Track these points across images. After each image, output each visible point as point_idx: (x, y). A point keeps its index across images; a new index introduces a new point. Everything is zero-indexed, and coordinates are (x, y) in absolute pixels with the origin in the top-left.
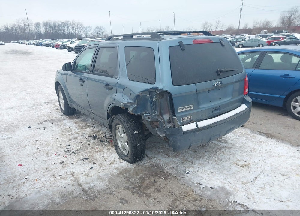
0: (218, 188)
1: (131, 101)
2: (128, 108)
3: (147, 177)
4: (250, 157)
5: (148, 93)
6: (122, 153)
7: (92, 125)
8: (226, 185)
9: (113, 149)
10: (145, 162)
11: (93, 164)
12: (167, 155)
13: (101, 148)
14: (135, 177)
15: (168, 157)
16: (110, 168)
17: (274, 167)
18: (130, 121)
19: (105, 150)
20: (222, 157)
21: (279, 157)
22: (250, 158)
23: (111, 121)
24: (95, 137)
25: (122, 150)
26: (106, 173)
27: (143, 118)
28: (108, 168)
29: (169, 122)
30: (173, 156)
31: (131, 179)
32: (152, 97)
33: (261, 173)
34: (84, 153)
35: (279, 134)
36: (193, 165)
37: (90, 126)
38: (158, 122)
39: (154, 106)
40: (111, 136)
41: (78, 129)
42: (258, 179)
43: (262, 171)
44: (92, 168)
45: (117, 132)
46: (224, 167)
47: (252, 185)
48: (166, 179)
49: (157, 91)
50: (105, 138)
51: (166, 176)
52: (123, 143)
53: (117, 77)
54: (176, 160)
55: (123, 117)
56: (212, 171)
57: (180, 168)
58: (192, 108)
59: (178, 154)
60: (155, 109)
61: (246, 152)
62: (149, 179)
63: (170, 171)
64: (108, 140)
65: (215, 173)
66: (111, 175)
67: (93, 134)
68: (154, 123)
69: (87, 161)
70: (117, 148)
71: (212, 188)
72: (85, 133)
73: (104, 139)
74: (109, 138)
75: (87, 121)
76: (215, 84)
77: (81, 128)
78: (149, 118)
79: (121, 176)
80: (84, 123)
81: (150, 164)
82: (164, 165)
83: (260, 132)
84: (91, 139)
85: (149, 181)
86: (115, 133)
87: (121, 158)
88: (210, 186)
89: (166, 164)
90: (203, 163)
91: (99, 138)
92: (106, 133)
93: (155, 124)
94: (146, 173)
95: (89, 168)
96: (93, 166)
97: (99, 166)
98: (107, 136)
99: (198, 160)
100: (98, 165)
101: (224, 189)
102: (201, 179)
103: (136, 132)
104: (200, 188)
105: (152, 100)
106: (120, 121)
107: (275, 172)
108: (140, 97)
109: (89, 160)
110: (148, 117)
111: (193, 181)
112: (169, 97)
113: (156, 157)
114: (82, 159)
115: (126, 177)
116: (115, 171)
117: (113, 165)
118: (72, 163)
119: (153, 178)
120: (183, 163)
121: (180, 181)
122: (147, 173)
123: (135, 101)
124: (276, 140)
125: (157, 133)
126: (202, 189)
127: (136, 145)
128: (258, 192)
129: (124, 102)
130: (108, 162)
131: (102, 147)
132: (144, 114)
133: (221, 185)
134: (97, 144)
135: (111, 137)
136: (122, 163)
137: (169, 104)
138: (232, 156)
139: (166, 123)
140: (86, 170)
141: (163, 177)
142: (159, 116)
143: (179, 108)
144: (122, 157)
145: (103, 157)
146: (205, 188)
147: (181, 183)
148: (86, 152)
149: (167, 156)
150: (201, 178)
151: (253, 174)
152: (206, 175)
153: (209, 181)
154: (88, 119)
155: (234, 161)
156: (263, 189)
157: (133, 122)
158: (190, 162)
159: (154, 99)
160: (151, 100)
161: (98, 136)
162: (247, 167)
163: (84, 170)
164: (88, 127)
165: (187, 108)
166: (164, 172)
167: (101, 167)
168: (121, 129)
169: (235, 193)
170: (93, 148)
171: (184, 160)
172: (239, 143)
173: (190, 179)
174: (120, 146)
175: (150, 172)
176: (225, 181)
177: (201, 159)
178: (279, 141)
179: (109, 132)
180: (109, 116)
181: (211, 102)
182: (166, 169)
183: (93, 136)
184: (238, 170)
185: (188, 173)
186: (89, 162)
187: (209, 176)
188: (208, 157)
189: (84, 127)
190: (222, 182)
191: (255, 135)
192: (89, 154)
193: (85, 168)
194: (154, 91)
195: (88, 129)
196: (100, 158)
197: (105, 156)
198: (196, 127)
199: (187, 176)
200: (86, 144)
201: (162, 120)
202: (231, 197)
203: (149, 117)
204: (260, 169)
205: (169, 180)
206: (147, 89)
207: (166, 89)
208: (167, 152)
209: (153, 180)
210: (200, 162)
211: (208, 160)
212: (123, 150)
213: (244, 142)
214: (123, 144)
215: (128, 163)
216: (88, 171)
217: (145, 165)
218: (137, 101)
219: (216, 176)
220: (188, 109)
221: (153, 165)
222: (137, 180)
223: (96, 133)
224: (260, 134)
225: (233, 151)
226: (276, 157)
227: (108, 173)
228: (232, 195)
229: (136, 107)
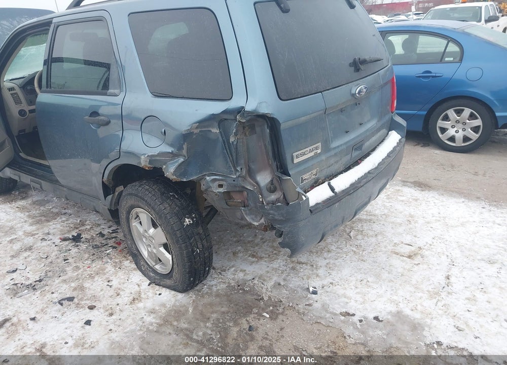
0: (389, 317)
1: (169, 149)
2: (161, 169)
3: (229, 321)
4: (414, 234)
5: (216, 124)
6: (155, 271)
7: (64, 211)
8: (401, 305)
9: (128, 264)
10: (213, 283)
11: (88, 310)
12: (253, 256)
13: (97, 265)
14: (202, 324)
15: (257, 262)
16: (135, 312)
17: (466, 248)
18: (168, 198)
19: (109, 268)
20: (363, 243)
21: (462, 225)
22: (415, 236)
23: (114, 201)
24: (77, 239)
25: (151, 263)
26: (128, 329)
27: (203, 188)
28: (130, 316)
29: (272, 189)
30: (267, 256)
31: (195, 332)
32: (225, 134)
33: (450, 266)
34: (59, 283)
35: (436, 181)
36: (315, 271)
37: (58, 214)
38: (245, 193)
39: (232, 155)
40: (114, 231)
41: (31, 225)
42: (452, 279)
43: (449, 260)
44: (88, 323)
45: (134, 224)
46: (377, 264)
47: (450, 296)
48: (274, 316)
49: (243, 116)
50: (101, 239)
51: (271, 308)
52: (154, 248)
53: (116, 91)
54: (278, 266)
55: (147, 190)
56: (359, 278)
57: (293, 282)
58: (319, 151)
59: (275, 250)
60: (235, 164)
61: (401, 225)
62: (236, 324)
63: (276, 295)
64: (111, 242)
65: (368, 281)
66: (141, 332)
67: (69, 232)
68: (234, 195)
69: (73, 306)
70: (137, 260)
71: (376, 318)
72: (51, 231)
73: (99, 241)
74: (113, 238)
75: (48, 202)
76: (357, 92)
77: (38, 222)
78: (221, 186)
79: (169, 329)
80: (42, 208)
81: (224, 286)
82: (256, 282)
83: (404, 182)
84: (67, 245)
85: (236, 329)
86: (129, 227)
87: (153, 282)
88: (371, 316)
89: (259, 278)
90: (332, 262)
91: (87, 241)
92: (99, 225)
93: (238, 198)
94: (223, 309)
95: (82, 323)
96: (90, 315)
97: (107, 313)
98: (105, 232)
99: (320, 258)
100: (102, 310)
101: (403, 315)
102: (347, 303)
103: (188, 223)
104: (354, 324)
105: (226, 142)
106: (143, 199)
107: (472, 258)
108: (194, 137)
109: (76, 300)
110: (217, 183)
111: (331, 310)
112: (268, 131)
113: (233, 266)
114: (56, 300)
115: (182, 330)
116: (149, 319)
117: (141, 305)
118: (33, 319)
119: (244, 321)
120: (293, 269)
121: (305, 317)
122: (227, 309)
123: (180, 148)
124: (436, 193)
125: (243, 218)
126: (359, 327)
127: (193, 251)
128: (469, 311)
129: (150, 154)
130: (125, 298)
131: (100, 262)
132: (208, 178)
133: (394, 309)
134: (87, 256)
135: (114, 235)
136: (160, 294)
137: (270, 148)
138: (380, 237)
139: (265, 192)
140: (75, 330)
141: (265, 314)
142: (244, 178)
143: (295, 154)
144: (157, 279)
145: (111, 286)
146: (364, 322)
147: (310, 320)
148: (64, 281)
149: (254, 259)
150: (346, 300)
151: (437, 270)
152: (352, 289)
153: (364, 303)
154: (48, 198)
155: (390, 247)
156: (472, 299)
157: (175, 200)
158: (306, 264)
159: (232, 139)
160: (224, 141)
161: (83, 236)
162: (419, 257)
163: (69, 331)
164: (53, 217)
165: (311, 151)
166: (262, 299)
167: (111, 315)
168: (144, 216)
169: (428, 321)
170: (77, 268)
171: (293, 262)
172: (380, 209)
173: (323, 306)
174: (145, 254)
175: (232, 305)
176: (395, 298)
177: (325, 255)
178: (443, 195)
179: (106, 221)
180: (107, 190)
181: (347, 132)
182: (264, 290)
183: (71, 237)
184: (407, 267)
185: (315, 293)
186: (78, 306)
187: (358, 290)
188: (337, 248)
189: (43, 218)
190: (392, 301)
191: (397, 188)
192: (73, 285)
193: (71, 327)
194: (232, 117)
195: (54, 221)
196: (102, 290)
197: (115, 283)
198: (332, 194)
199: (316, 299)
200: (59, 261)
201: (254, 186)
202: (425, 333)
203: (221, 183)
204: (444, 258)
205: (280, 317)
206: (213, 114)
207: (264, 110)
208: (252, 249)
209: (246, 326)
210: (327, 261)
211: (339, 253)
212: (154, 264)
213: (388, 205)
214: (155, 251)
215: (173, 292)
216: (80, 334)
217: (214, 289)
218: (185, 147)
219: (374, 289)
220: (312, 154)
221: (233, 287)
222: (209, 332)
223: (77, 228)
224: (405, 185)
225: (376, 227)
226: (459, 226)
227: (133, 327)
228: (426, 329)
229: (183, 162)
